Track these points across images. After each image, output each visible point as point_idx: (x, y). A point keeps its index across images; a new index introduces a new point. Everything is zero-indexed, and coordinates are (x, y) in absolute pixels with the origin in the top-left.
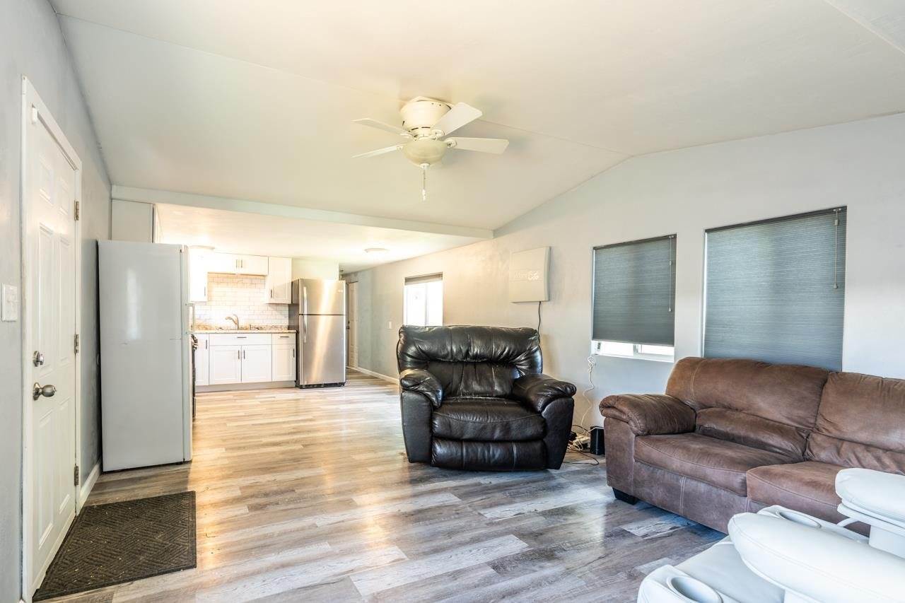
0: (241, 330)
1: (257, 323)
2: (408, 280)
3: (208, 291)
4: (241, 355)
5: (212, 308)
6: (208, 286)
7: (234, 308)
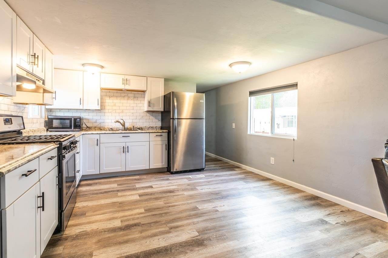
0: (127, 130)
1: (139, 125)
2: (252, 93)
3: (101, 103)
4: (125, 150)
5: (107, 114)
6: (101, 99)
7: (121, 114)
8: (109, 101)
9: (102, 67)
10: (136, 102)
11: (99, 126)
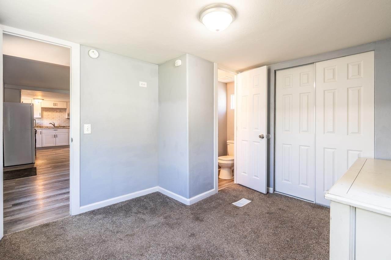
0: (55, 127)
1: (63, 125)
3: (41, 114)
4: (55, 136)
5: (44, 120)
6: (42, 112)
7: (53, 120)
8: (45, 113)
9: (43, 100)
10: (61, 114)
11: (40, 126)
